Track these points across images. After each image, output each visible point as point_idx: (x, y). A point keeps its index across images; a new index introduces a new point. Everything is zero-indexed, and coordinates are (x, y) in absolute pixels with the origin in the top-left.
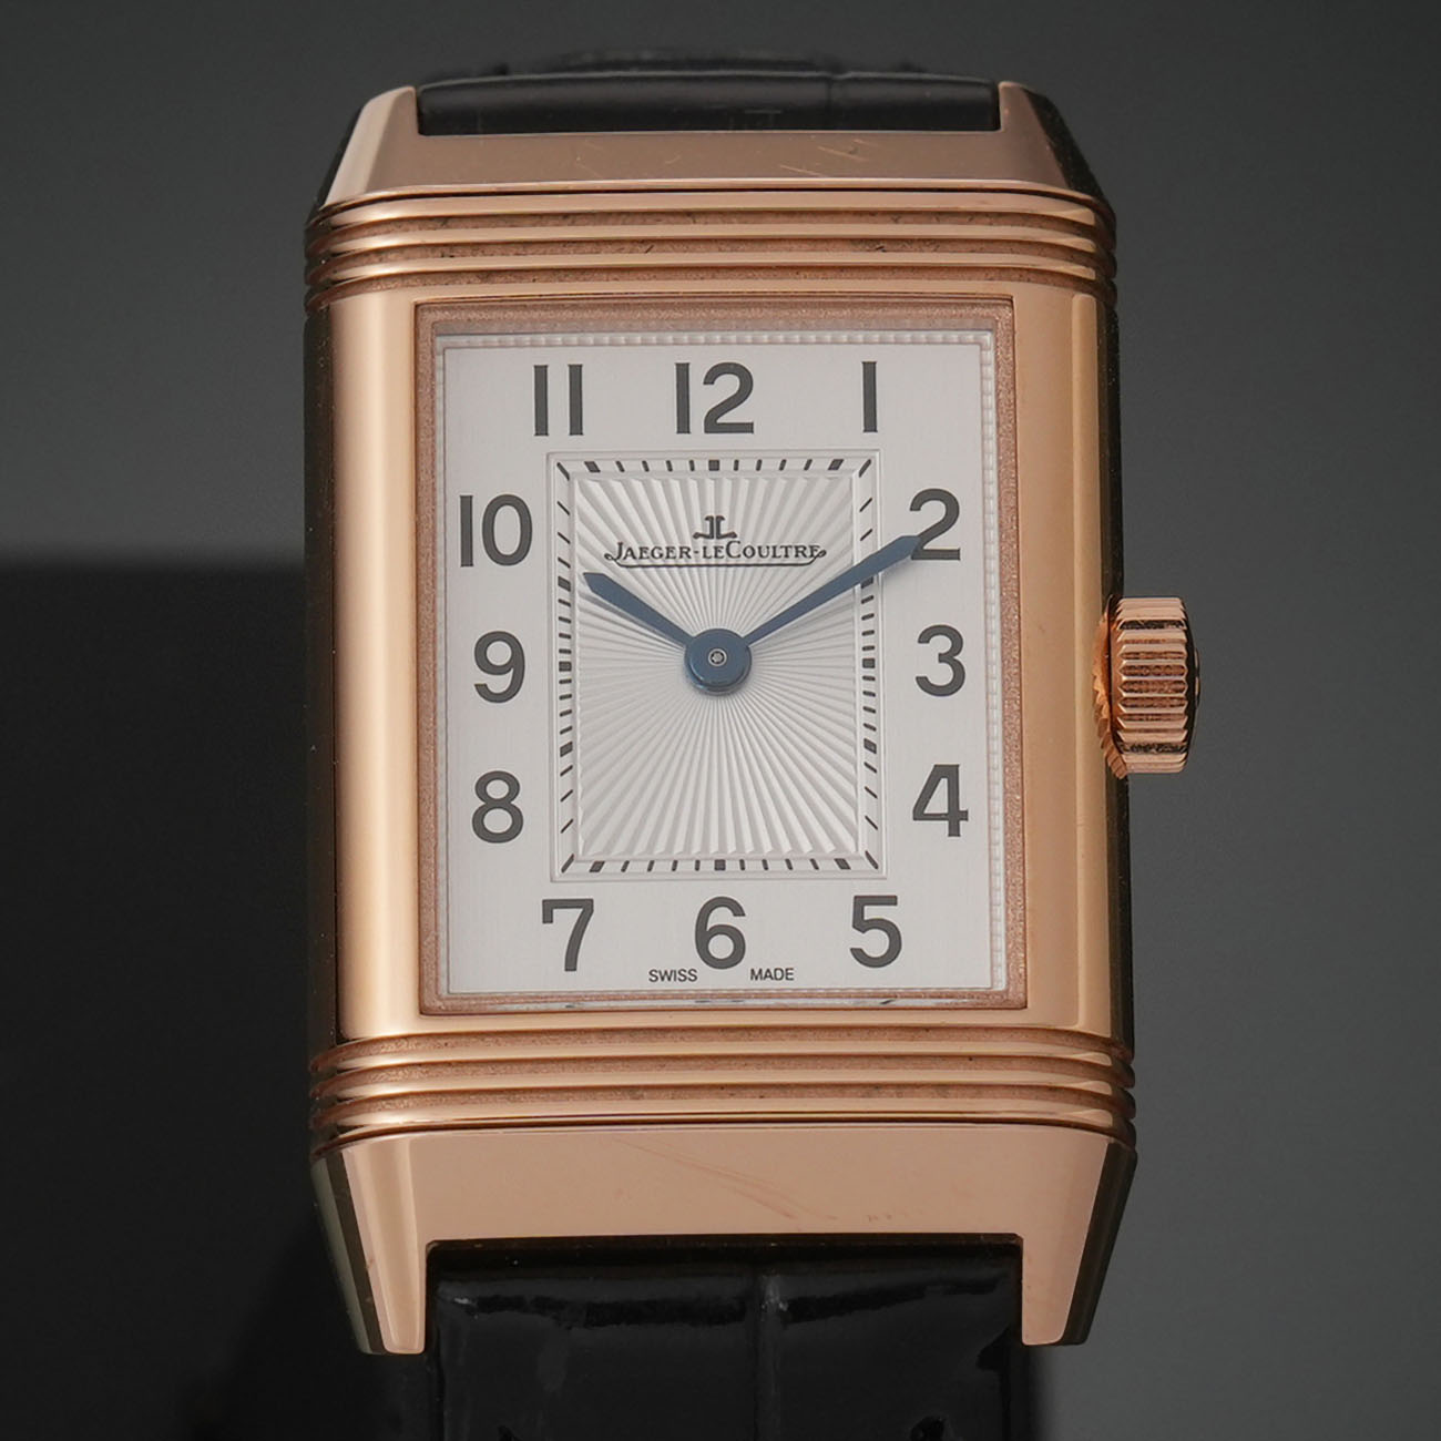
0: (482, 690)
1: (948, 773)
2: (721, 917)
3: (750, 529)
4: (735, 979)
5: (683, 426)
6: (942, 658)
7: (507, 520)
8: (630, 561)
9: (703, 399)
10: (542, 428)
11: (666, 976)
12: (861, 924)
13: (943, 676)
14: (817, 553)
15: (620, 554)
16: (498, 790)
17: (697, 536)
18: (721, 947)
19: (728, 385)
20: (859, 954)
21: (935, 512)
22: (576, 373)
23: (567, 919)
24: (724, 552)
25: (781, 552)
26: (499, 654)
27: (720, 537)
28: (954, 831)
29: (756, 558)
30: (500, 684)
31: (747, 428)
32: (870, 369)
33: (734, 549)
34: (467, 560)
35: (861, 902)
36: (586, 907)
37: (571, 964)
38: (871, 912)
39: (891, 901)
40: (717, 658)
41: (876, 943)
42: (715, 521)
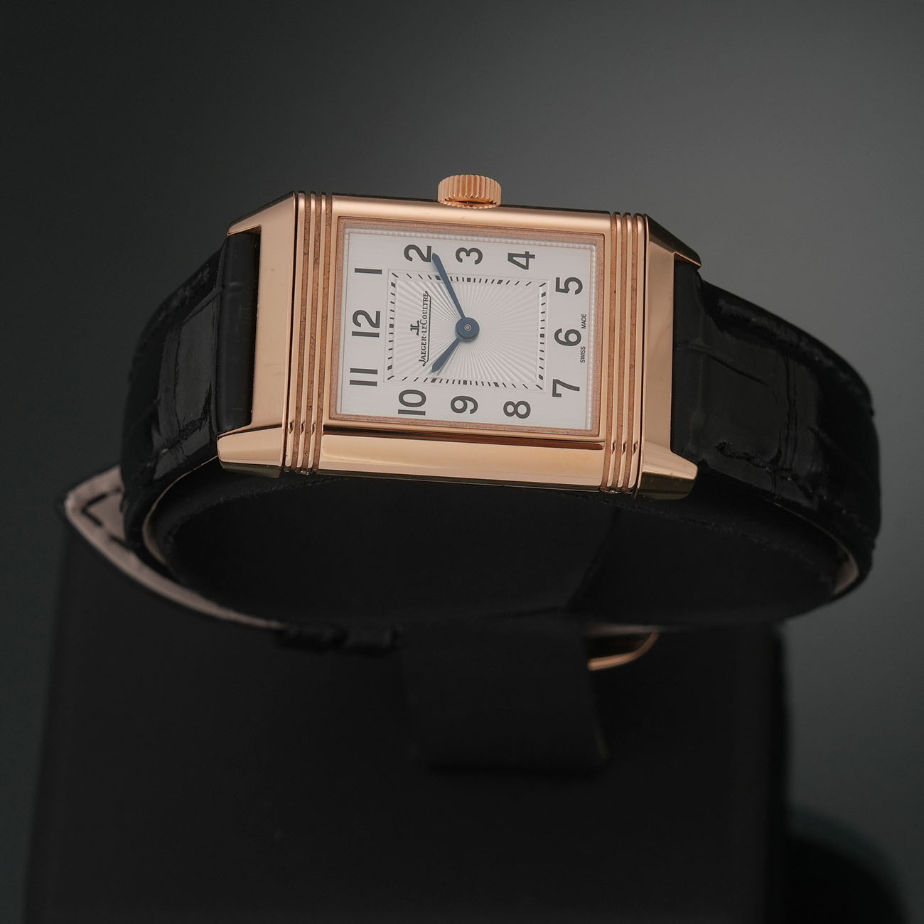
0: (472, 411)
1: (511, 257)
2: (562, 337)
3: (416, 316)
4: (584, 334)
5: (377, 335)
6: (468, 255)
7: (409, 398)
8: (426, 358)
9: (366, 327)
10: (374, 384)
11: (582, 357)
12: (566, 290)
13: (475, 256)
14: (426, 295)
15: (423, 360)
16: (510, 409)
17: (418, 334)
18: (573, 338)
19: (361, 318)
20: (577, 292)
21: (412, 253)
22: (353, 370)
23: (560, 389)
24: (425, 326)
25: (425, 306)
26: (459, 405)
27: (418, 326)
28: (533, 257)
29: (427, 314)
30: (470, 405)
31: (378, 314)
32: (357, 270)
33: (424, 322)
34: (423, 413)
35: (558, 289)
36: (556, 382)
37: (577, 389)
38: (562, 286)
39: (558, 280)
40: (468, 328)
41: (573, 286)
42: (413, 328)
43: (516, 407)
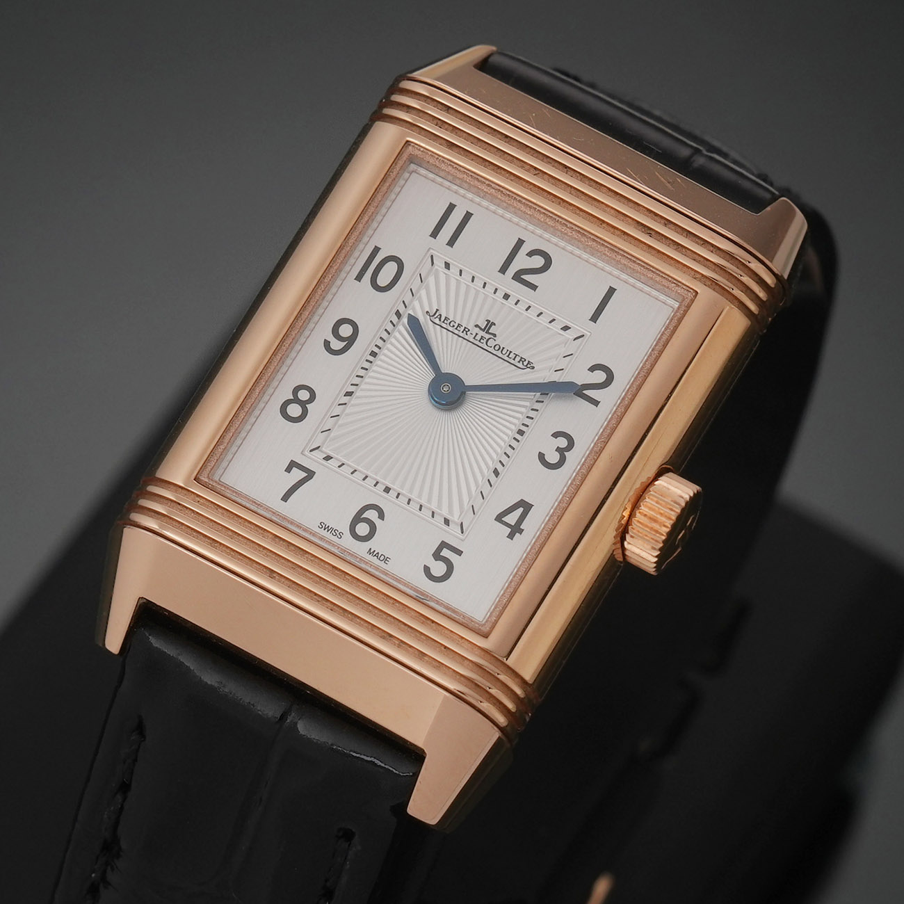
0: (327, 344)
1: (526, 506)
2: (372, 515)
3: (504, 336)
4: (361, 549)
5: (503, 270)
6: (558, 449)
7: (390, 270)
8: (437, 321)
9: (521, 261)
10: (434, 234)
11: (327, 528)
12: (437, 556)
13: (553, 458)
14: (529, 365)
15: (435, 315)
16: (304, 395)
17: (477, 326)
18: (363, 529)
19: (538, 262)
20: (427, 570)
21: (600, 377)
22: (468, 216)
23: (298, 475)
24: (485, 341)
25: (512, 355)
26: (346, 331)
27: (487, 332)
28: (511, 536)
29: (500, 352)
30: (337, 345)
31: (533, 287)
32: (611, 291)
33: (491, 343)
34: (359, 278)
35: (444, 545)
36: (310, 474)
37: (285, 498)
38: (445, 553)
39: (459, 553)
40: (446, 389)
41: (439, 569)
42: (490, 324)
43: (303, 404)
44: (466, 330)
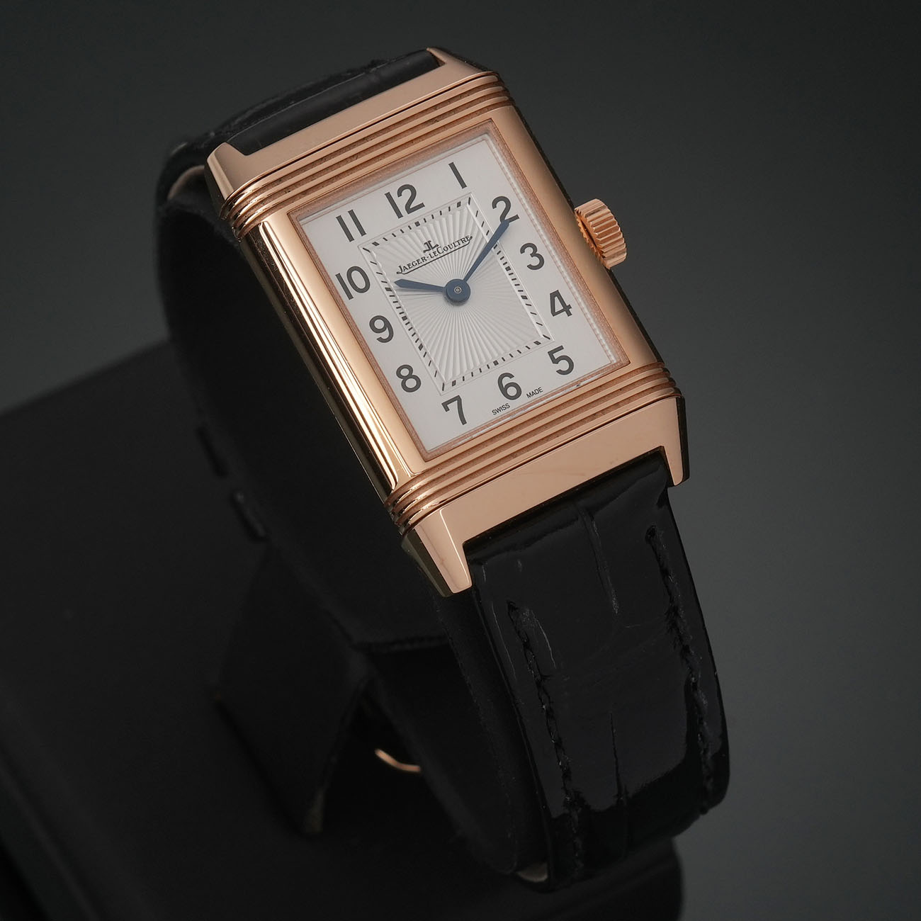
0: (381, 340)
1: (555, 295)
2: (506, 381)
3: (442, 241)
4: (523, 400)
5: (400, 215)
6: (532, 255)
7: (356, 276)
8: (406, 271)
9: (401, 202)
10: (351, 239)
11: (498, 410)
12: (555, 361)
13: (536, 261)
14: (468, 239)
15: (402, 270)
16: (405, 372)
17: (425, 252)
18: (512, 391)
19: (407, 194)
20: (560, 372)
21: (502, 205)
22: (352, 213)
23: (454, 406)
24: (437, 253)
25: (457, 244)
26: (379, 324)
27: (433, 248)
28: (569, 314)
29: (449, 249)
30: (385, 335)
31: (422, 206)
32: (452, 166)
33: (440, 250)
34: (350, 297)
35: (551, 353)
36: (458, 399)
37: (464, 422)
38: (556, 355)
39: (561, 348)
40: (458, 290)
41: (564, 365)
42: (428, 244)
43: (410, 376)
44: (423, 259)
